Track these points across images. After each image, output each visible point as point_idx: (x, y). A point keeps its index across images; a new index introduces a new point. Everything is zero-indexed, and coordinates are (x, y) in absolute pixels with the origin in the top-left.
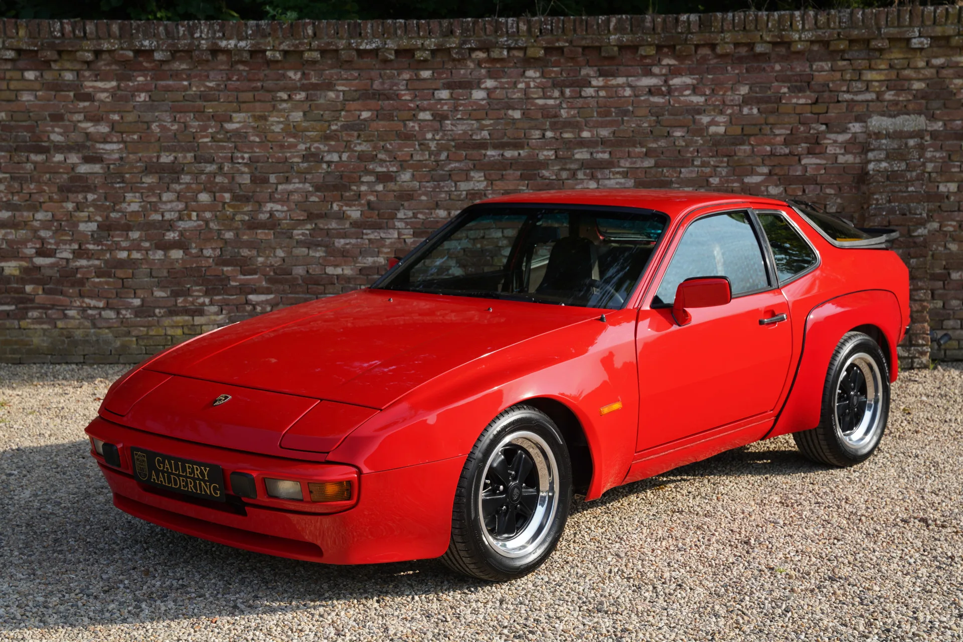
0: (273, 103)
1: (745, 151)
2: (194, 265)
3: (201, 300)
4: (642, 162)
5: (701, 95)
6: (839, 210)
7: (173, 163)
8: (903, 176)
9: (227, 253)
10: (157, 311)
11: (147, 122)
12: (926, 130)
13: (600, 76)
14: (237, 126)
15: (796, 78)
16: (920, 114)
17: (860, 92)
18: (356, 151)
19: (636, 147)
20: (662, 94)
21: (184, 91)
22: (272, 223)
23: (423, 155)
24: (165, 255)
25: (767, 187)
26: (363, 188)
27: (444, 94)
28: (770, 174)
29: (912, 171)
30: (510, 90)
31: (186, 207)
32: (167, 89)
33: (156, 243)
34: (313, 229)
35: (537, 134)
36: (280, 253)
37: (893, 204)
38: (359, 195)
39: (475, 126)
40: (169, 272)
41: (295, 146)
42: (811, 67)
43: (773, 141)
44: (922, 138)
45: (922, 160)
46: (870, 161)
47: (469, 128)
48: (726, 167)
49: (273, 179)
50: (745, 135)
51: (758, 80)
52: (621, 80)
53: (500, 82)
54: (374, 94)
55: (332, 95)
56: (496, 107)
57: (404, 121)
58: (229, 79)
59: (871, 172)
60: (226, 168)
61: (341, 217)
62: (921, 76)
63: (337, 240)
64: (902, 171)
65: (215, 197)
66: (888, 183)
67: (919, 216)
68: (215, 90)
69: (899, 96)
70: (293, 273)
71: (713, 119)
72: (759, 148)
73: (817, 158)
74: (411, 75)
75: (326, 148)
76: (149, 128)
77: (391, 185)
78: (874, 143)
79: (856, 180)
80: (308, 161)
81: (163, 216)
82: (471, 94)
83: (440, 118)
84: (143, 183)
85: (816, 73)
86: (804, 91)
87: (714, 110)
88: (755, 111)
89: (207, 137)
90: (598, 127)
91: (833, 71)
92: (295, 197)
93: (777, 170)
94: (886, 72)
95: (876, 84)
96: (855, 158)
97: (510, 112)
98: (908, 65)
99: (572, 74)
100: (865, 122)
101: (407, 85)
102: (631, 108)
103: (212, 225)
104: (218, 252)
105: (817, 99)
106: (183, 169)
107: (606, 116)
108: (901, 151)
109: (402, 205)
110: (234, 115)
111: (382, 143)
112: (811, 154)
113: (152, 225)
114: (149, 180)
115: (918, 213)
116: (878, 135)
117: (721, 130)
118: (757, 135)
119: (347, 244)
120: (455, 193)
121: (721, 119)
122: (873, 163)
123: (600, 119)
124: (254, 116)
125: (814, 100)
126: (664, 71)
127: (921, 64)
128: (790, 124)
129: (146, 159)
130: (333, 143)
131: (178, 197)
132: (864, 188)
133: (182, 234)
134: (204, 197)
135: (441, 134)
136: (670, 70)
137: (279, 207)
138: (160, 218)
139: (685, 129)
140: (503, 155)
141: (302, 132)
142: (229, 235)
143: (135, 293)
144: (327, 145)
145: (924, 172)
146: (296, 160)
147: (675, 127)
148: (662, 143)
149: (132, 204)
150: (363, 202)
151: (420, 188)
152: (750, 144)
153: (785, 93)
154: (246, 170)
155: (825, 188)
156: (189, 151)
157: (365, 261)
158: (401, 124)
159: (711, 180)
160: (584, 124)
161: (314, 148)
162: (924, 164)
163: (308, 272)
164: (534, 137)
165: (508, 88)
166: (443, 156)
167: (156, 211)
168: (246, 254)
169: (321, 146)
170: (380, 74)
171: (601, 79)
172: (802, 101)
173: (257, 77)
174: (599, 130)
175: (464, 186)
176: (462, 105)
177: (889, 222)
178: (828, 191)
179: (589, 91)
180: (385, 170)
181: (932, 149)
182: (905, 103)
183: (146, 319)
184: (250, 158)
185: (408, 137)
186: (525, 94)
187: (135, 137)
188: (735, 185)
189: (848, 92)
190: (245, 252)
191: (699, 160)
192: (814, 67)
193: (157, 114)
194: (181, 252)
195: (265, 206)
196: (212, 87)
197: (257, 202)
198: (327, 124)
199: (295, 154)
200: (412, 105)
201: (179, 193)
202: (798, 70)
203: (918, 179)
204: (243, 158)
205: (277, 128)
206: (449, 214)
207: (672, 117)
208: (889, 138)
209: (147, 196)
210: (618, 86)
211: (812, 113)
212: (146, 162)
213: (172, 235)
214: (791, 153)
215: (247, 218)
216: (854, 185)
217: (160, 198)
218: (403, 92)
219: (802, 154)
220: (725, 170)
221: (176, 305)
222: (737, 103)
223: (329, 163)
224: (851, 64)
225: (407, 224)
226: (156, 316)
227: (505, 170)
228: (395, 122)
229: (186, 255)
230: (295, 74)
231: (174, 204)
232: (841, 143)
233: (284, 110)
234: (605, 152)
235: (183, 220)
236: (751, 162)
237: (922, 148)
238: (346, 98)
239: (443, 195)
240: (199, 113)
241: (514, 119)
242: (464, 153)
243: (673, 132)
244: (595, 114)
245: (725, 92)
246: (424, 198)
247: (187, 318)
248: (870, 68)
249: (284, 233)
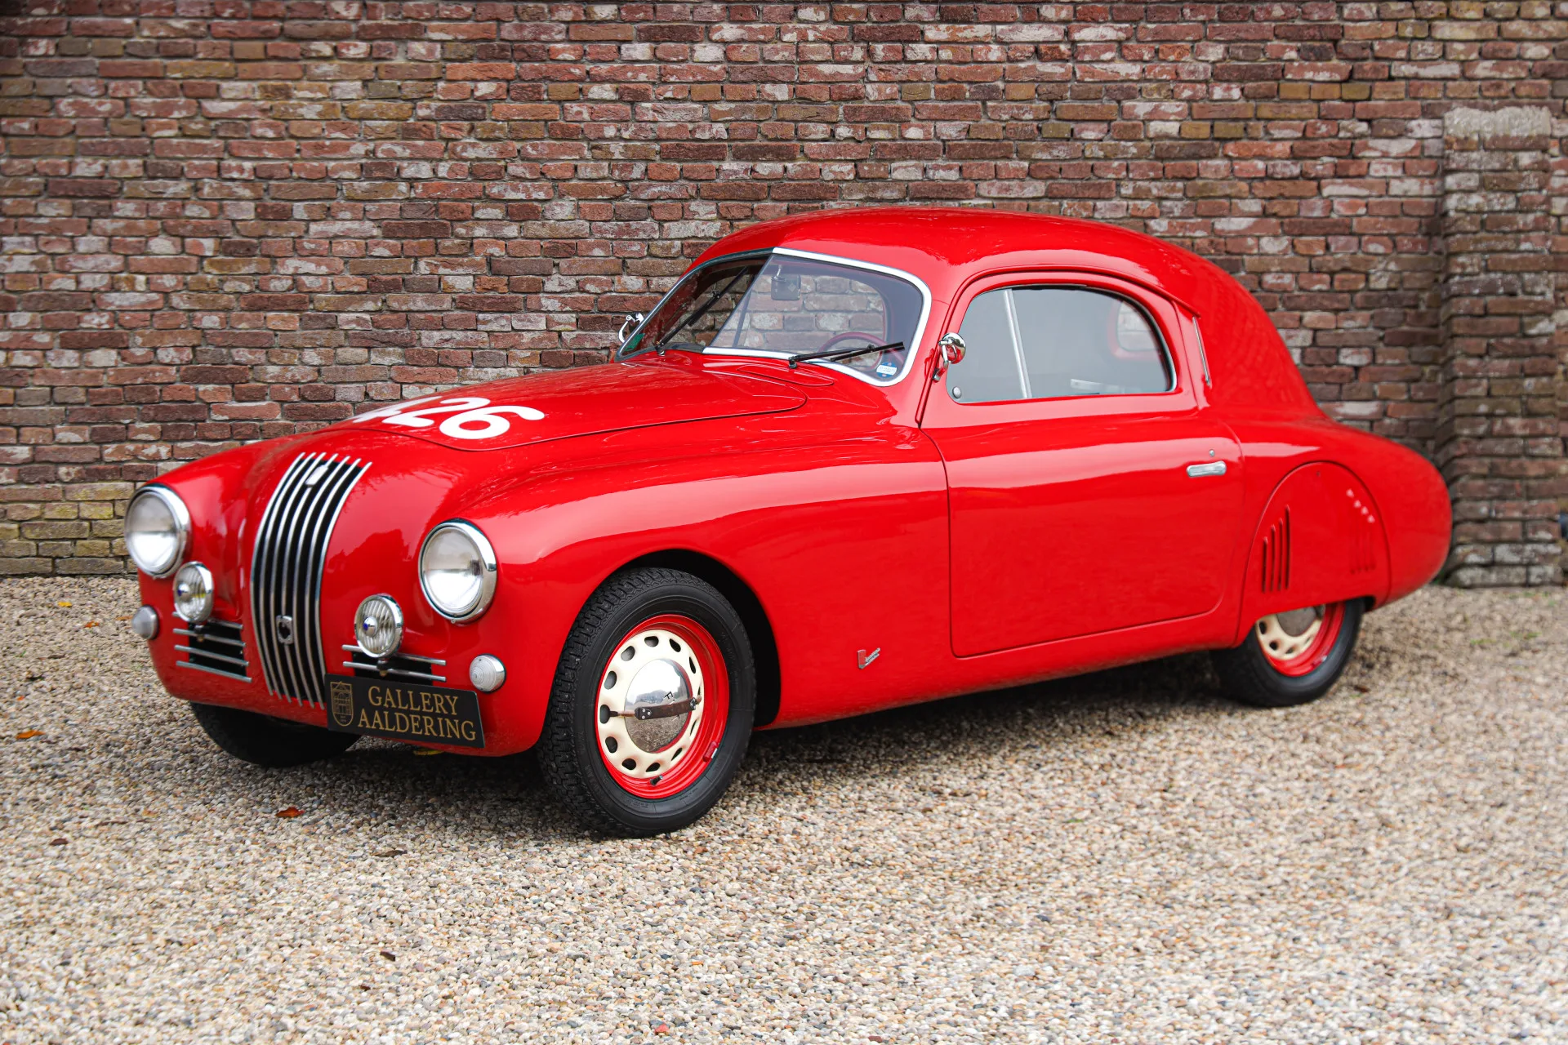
0: (302, 63)
1: (1217, 169)
2: (140, 380)
3: (151, 450)
4: (1022, 188)
5: (1134, 61)
6: (1393, 285)
7: (101, 177)
8: (1511, 222)
9: (207, 357)
10: (63, 470)
11: (50, 97)
12: (1552, 137)
13: (941, 22)
14: (232, 105)
15: (1311, 32)
16: (1541, 106)
17: (1431, 61)
18: (466, 160)
19: (1009, 158)
20: (1062, 59)
21: (126, 37)
22: (298, 300)
23: (597, 169)
24: (81, 358)
25: (1259, 238)
26: (479, 232)
27: (641, 50)
28: (1265, 214)
29: (1527, 212)
30: (769, 46)
31: (126, 266)
32: (92, 33)
33: (62, 337)
34: (380, 311)
35: (821, 130)
36: (311, 357)
37: (1492, 275)
38: (470, 245)
39: (700, 114)
40: (87, 392)
41: (347, 147)
42: (1340, 10)
43: (1268, 150)
44: (1545, 151)
45: (1544, 192)
46: (1448, 193)
47: (688, 118)
48: (1180, 199)
49: (299, 210)
50: (1217, 139)
51: (1242, 35)
52: (981, 30)
53: (751, 29)
54: (503, 49)
55: (419, 48)
56: (741, 77)
57: (559, 102)
58: (217, 15)
59: (1452, 214)
60: (206, 190)
61: (435, 287)
62: (1541, 35)
63: (425, 333)
64: (1508, 211)
65: (183, 245)
66: (1483, 234)
67: (1539, 298)
68: (187, 36)
69: (1501, 71)
70: (338, 397)
71: (1156, 108)
72: (1243, 163)
73: (1351, 185)
74: (576, 13)
75: (407, 153)
76: (53, 107)
77: (534, 227)
78: (1458, 160)
79: (1424, 229)
80: (368, 179)
81: (78, 282)
82: (693, 50)
83: (633, 97)
84: (40, 216)
85: (1351, 24)
86: (1330, 59)
87: (1159, 90)
88: (1236, 93)
89: (170, 127)
90: (936, 120)
91: (1382, 20)
92: (345, 247)
93: (1277, 207)
94: (1478, 24)
95: (1460, 47)
96: (1422, 185)
97: (768, 88)
98: (1518, 12)
99: (888, 17)
100: (1441, 118)
101: (567, 31)
102: (1001, 85)
103: (175, 300)
104: (188, 354)
105: (1352, 72)
106: (121, 189)
107: (953, 99)
108: (1505, 175)
109: (556, 265)
110: (225, 85)
111: (518, 145)
112: (1340, 177)
113: (54, 301)
114: (53, 210)
115: (1538, 290)
116: (1464, 145)
117: (1172, 128)
118: (1239, 139)
119: (447, 340)
120: (660, 243)
121: (1170, 107)
122: (1455, 197)
123: (941, 104)
124: (264, 88)
125: (1345, 75)
126: (1064, 15)
127: (1541, 12)
128: (1302, 120)
129: (47, 170)
130: (420, 143)
131: (110, 244)
132: (1439, 243)
133: (115, 320)
134: (162, 246)
135: (633, 128)
136: (1075, 11)
137: (310, 267)
138: (73, 287)
139: (1104, 126)
140: (753, 170)
141: (361, 119)
142: (211, 321)
143: (18, 435)
144: (409, 146)
145: (1548, 213)
146: (347, 174)
147: (1084, 121)
148: (1061, 151)
149: (16, 258)
150: (478, 258)
151: (591, 234)
152: (1226, 156)
153: (1291, 61)
154: (247, 193)
155: (1368, 242)
156: (135, 156)
157: (481, 374)
158: (557, 107)
159: (1152, 223)
160: (910, 113)
161: (383, 151)
162: (1548, 200)
163: (366, 394)
164: (812, 137)
165: (764, 42)
166: (638, 171)
167: (63, 272)
168: (243, 360)
169: (398, 150)
170: (516, 9)
171: (943, 27)
172: (1324, 76)
173: (271, 13)
174: (939, 124)
175: (676, 230)
176: (674, 72)
177: (1485, 307)
178: (1372, 248)
179: (921, 50)
180: (522, 196)
181: (1562, 172)
182: (1513, 84)
183: (40, 487)
184: (255, 169)
185: (568, 134)
186: (797, 54)
187: (26, 125)
188: (1198, 234)
189: (1408, 60)
190: (243, 355)
191: (1131, 185)
192: (1346, 12)
193: (69, 81)
194: (114, 353)
195: (283, 264)
196: (182, 30)
197: (268, 256)
198: (410, 105)
199: (346, 163)
200: (577, 72)
201: (111, 237)
202: (1316, 17)
203: (1536, 229)
204: (241, 170)
205: (310, 112)
206: (648, 283)
207: (1077, 103)
208: (1486, 149)
209: (47, 243)
210: (977, 41)
211: (1341, 99)
212: (46, 175)
213: (97, 320)
214: (1303, 175)
215: (246, 288)
216: (1419, 237)
217: (74, 246)
218: (559, 46)
219: (1324, 177)
220: (1180, 204)
221: (100, 460)
222: (1202, 77)
223: (412, 182)
224: (1414, 8)
225: (564, 302)
226: (61, 481)
227: (758, 200)
228: (544, 104)
229: (124, 359)
230: (348, 7)
231: (102, 258)
232: (1396, 158)
233: (323, 78)
234: (950, 168)
235: (118, 291)
236: (1228, 191)
237: (1545, 169)
238: (447, 56)
239: (636, 248)
240: (154, 79)
241: (774, 102)
242: (678, 166)
243: (1081, 131)
244: (932, 96)
245: (1181, 55)
246: (597, 252)
247: (122, 485)
248: (1449, 17)
249: (323, 319)
